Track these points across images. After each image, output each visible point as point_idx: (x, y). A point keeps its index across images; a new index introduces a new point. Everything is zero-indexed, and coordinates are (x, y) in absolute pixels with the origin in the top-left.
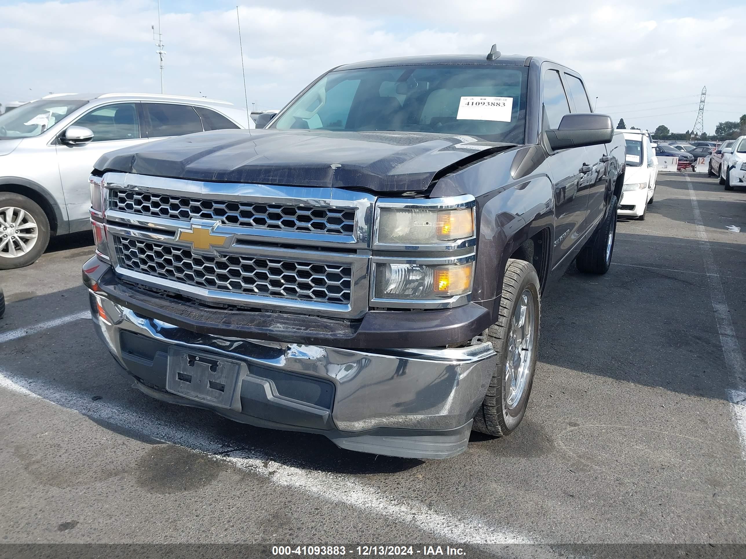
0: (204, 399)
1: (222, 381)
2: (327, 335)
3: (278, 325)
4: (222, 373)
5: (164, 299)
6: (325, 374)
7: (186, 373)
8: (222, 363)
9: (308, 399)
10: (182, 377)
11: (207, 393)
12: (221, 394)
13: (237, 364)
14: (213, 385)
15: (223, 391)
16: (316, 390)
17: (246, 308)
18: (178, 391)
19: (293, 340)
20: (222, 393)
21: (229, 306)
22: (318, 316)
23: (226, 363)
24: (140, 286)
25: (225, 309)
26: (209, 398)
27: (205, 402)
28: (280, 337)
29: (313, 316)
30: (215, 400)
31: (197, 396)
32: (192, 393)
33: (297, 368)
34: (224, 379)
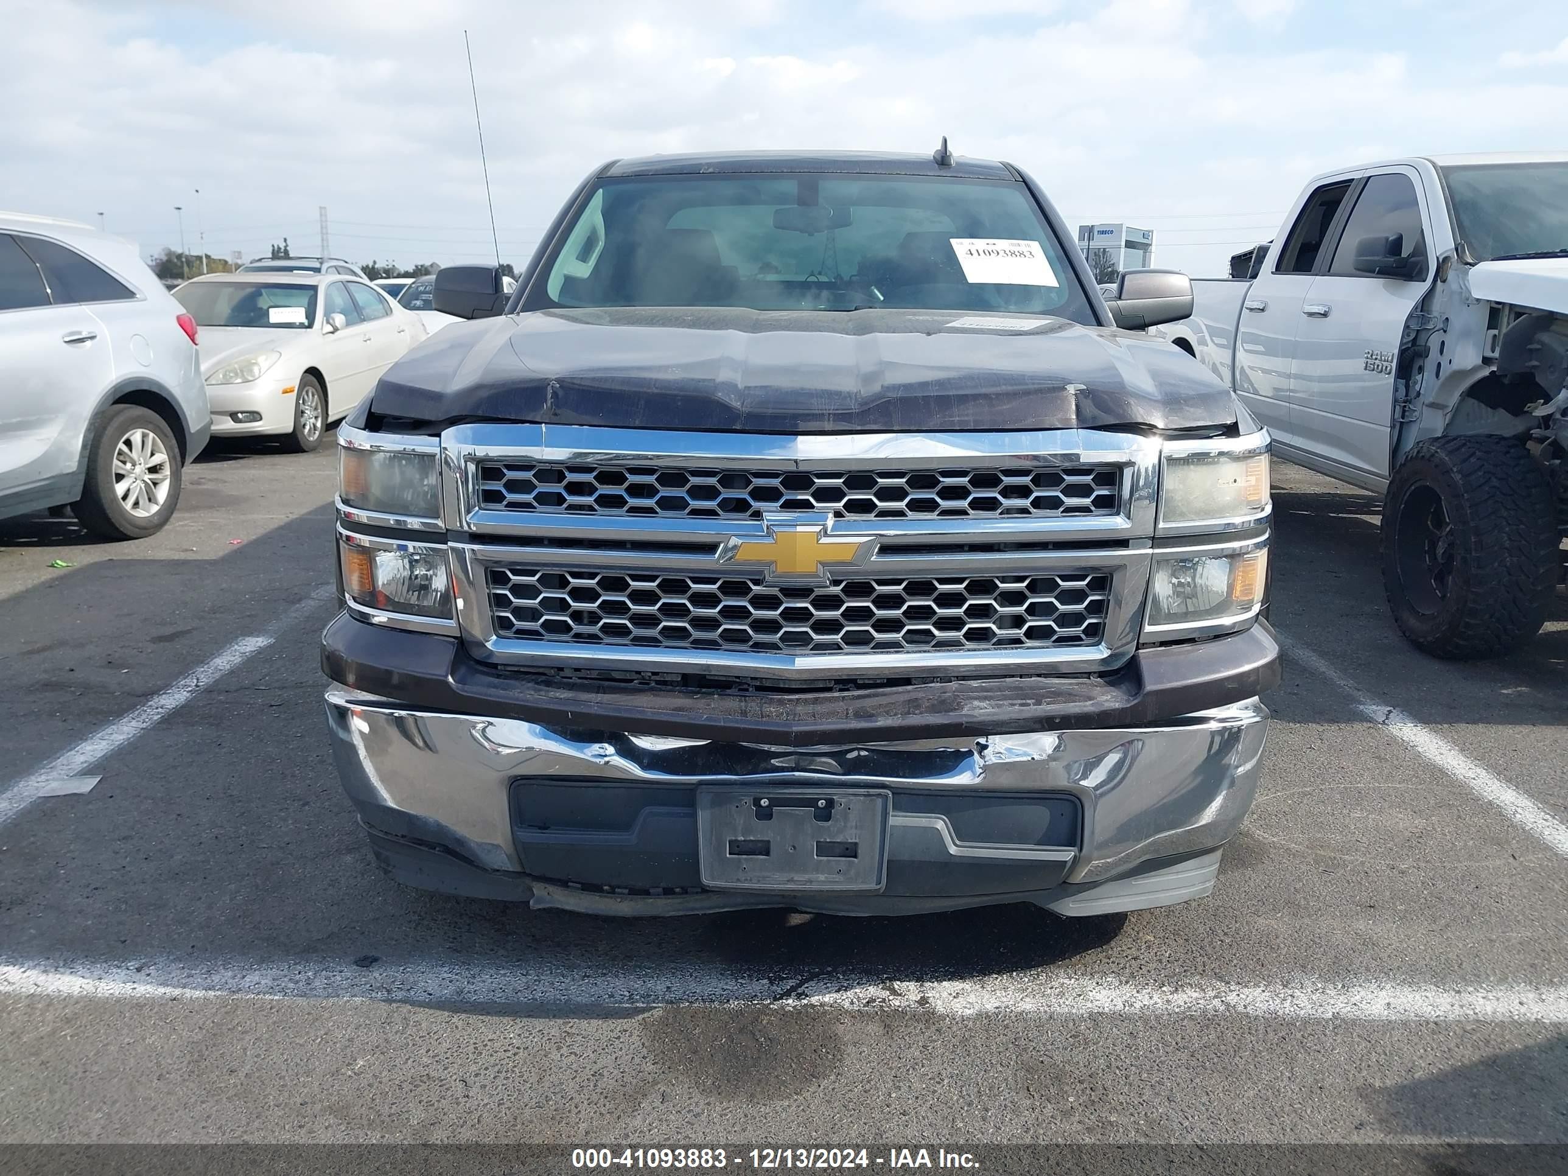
0: (811, 882)
1: (850, 836)
2: (1085, 706)
3: (976, 703)
4: (846, 818)
5: (652, 689)
6: (1066, 783)
7: (752, 838)
8: (843, 800)
9: (1020, 837)
10: (738, 848)
11: (817, 869)
12: (851, 864)
13: (879, 795)
14: (824, 849)
15: (855, 857)
16: (1040, 816)
17: (878, 681)
18: (738, 880)
19: (1016, 727)
20: (853, 862)
21: (838, 681)
22: (1039, 676)
23: (852, 798)
24: (567, 673)
25: (829, 690)
26: (822, 877)
27: (815, 887)
28: (989, 726)
29: (1031, 676)
30: (837, 878)
31: (791, 881)
32: (777, 876)
33: (1005, 781)
34: (854, 831)
